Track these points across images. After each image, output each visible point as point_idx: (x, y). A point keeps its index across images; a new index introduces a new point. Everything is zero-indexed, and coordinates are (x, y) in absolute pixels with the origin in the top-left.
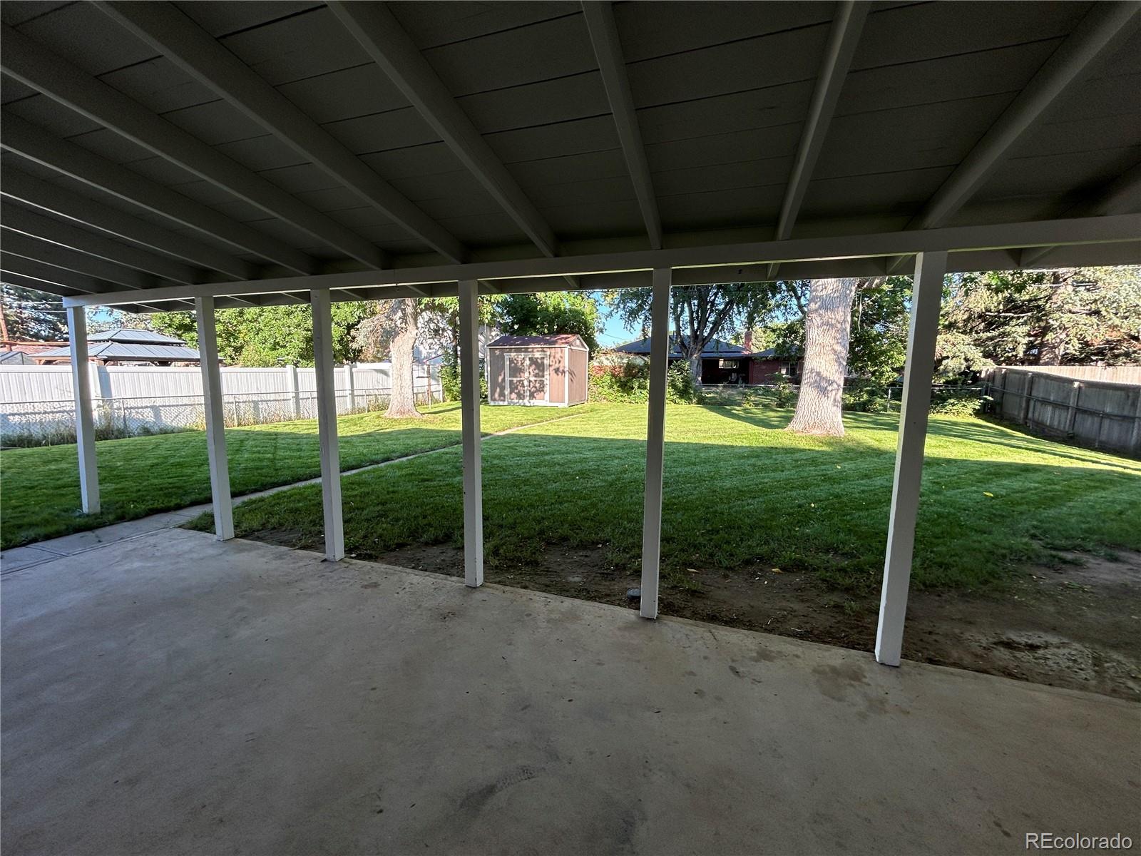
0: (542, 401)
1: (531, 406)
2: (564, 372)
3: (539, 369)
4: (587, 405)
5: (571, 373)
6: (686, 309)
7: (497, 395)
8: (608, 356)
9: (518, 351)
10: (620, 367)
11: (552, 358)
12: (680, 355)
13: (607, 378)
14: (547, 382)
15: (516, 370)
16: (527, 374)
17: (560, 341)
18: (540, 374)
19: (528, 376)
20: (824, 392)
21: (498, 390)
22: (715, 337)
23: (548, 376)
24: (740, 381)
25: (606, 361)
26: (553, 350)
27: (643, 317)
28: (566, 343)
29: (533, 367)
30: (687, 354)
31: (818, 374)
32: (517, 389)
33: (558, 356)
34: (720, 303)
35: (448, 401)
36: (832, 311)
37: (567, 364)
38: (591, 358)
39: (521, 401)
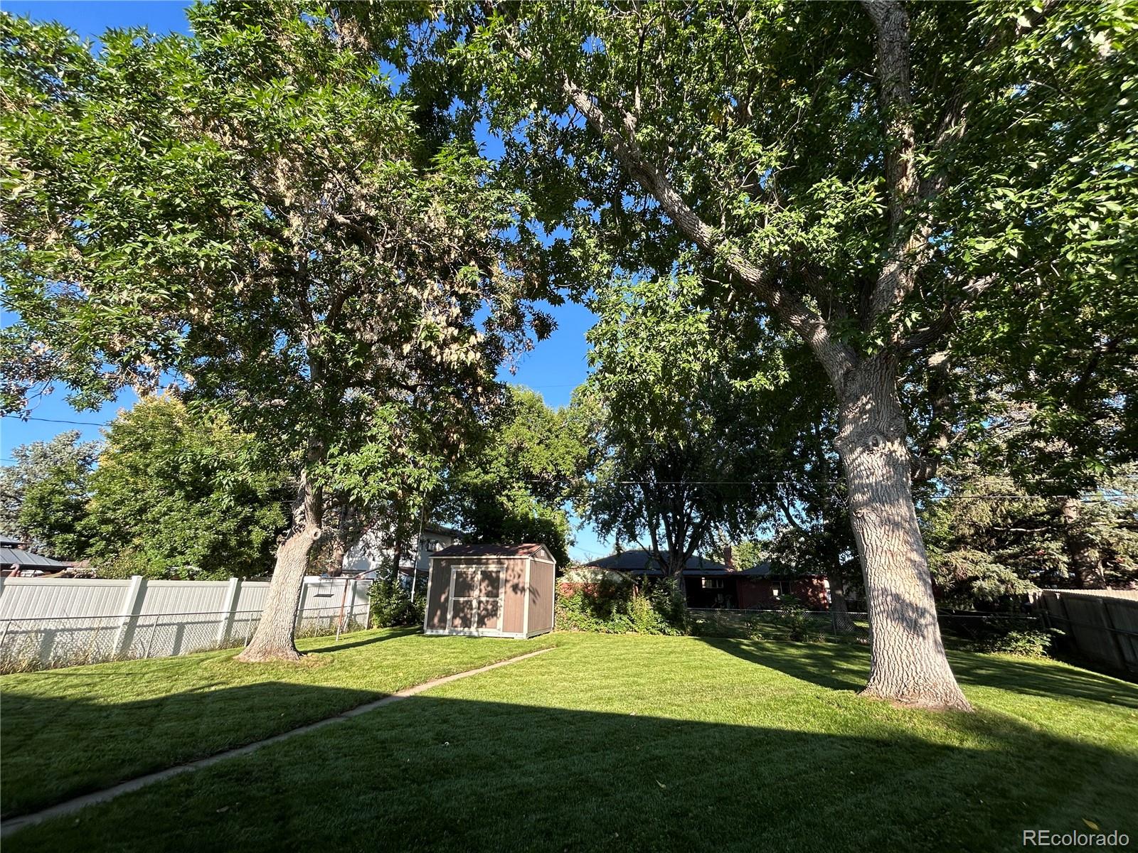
0: (494, 629)
1: (479, 637)
2: (523, 590)
3: (493, 587)
4: (554, 635)
5: (533, 592)
6: (662, 522)
7: (436, 620)
8: (579, 571)
9: (469, 563)
10: (595, 584)
11: (510, 572)
12: (659, 572)
13: (578, 599)
14: (501, 603)
15: (464, 586)
16: (476, 593)
17: (521, 551)
18: (495, 591)
19: (478, 595)
20: (914, 628)
21: (439, 613)
22: (695, 553)
23: (505, 595)
24: (728, 604)
25: (577, 577)
26: (512, 562)
27: (616, 530)
28: (528, 553)
29: (486, 582)
30: (667, 571)
31: (897, 598)
32: (463, 612)
33: (517, 569)
34: (696, 516)
35: (375, 627)
36: (892, 504)
37: (527, 579)
38: (559, 574)
39: (466, 629)
